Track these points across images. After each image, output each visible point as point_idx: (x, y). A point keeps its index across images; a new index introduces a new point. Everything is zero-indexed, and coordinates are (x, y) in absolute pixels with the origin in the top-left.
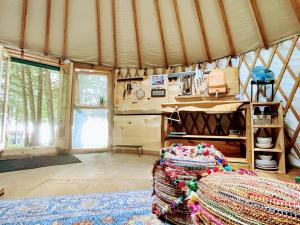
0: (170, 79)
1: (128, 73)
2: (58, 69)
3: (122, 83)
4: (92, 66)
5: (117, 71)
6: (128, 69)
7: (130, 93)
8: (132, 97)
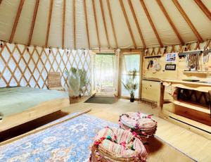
0: (180, 57)
1: (153, 51)
2: (114, 54)
3: (147, 60)
4: (131, 50)
5: (146, 51)
6: (154, 48)
7: (152, 66)
8: (153, 69)
